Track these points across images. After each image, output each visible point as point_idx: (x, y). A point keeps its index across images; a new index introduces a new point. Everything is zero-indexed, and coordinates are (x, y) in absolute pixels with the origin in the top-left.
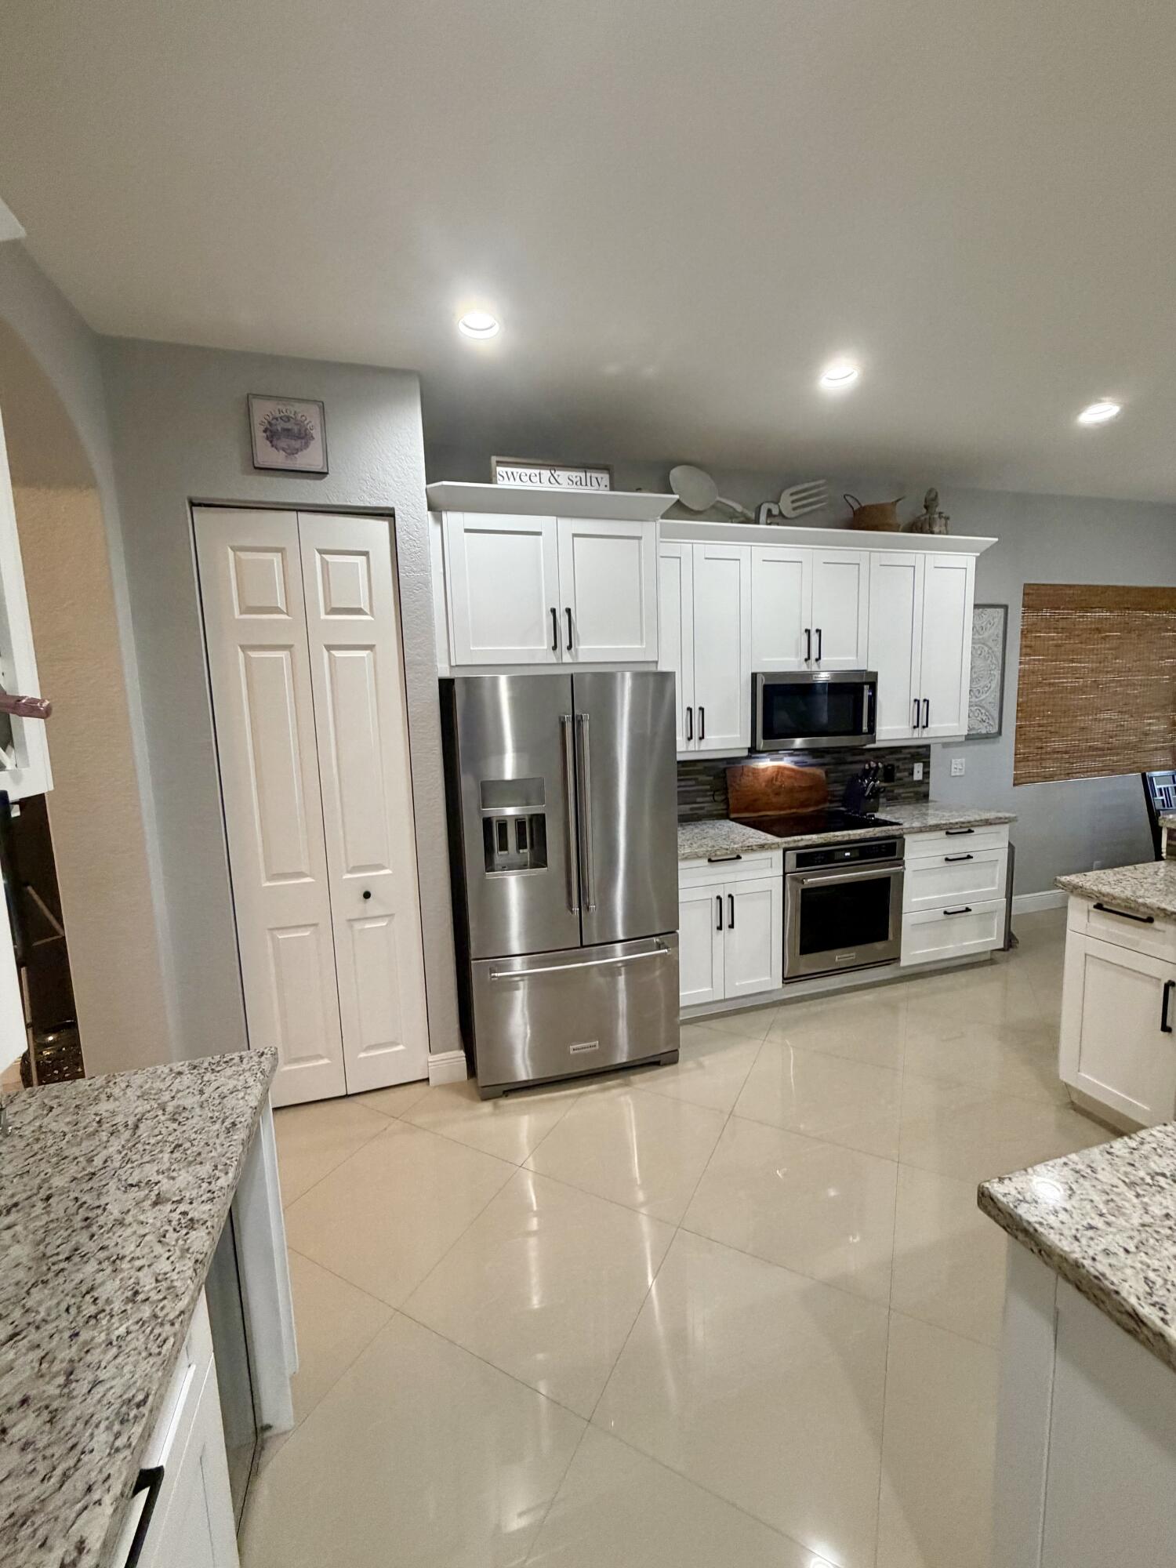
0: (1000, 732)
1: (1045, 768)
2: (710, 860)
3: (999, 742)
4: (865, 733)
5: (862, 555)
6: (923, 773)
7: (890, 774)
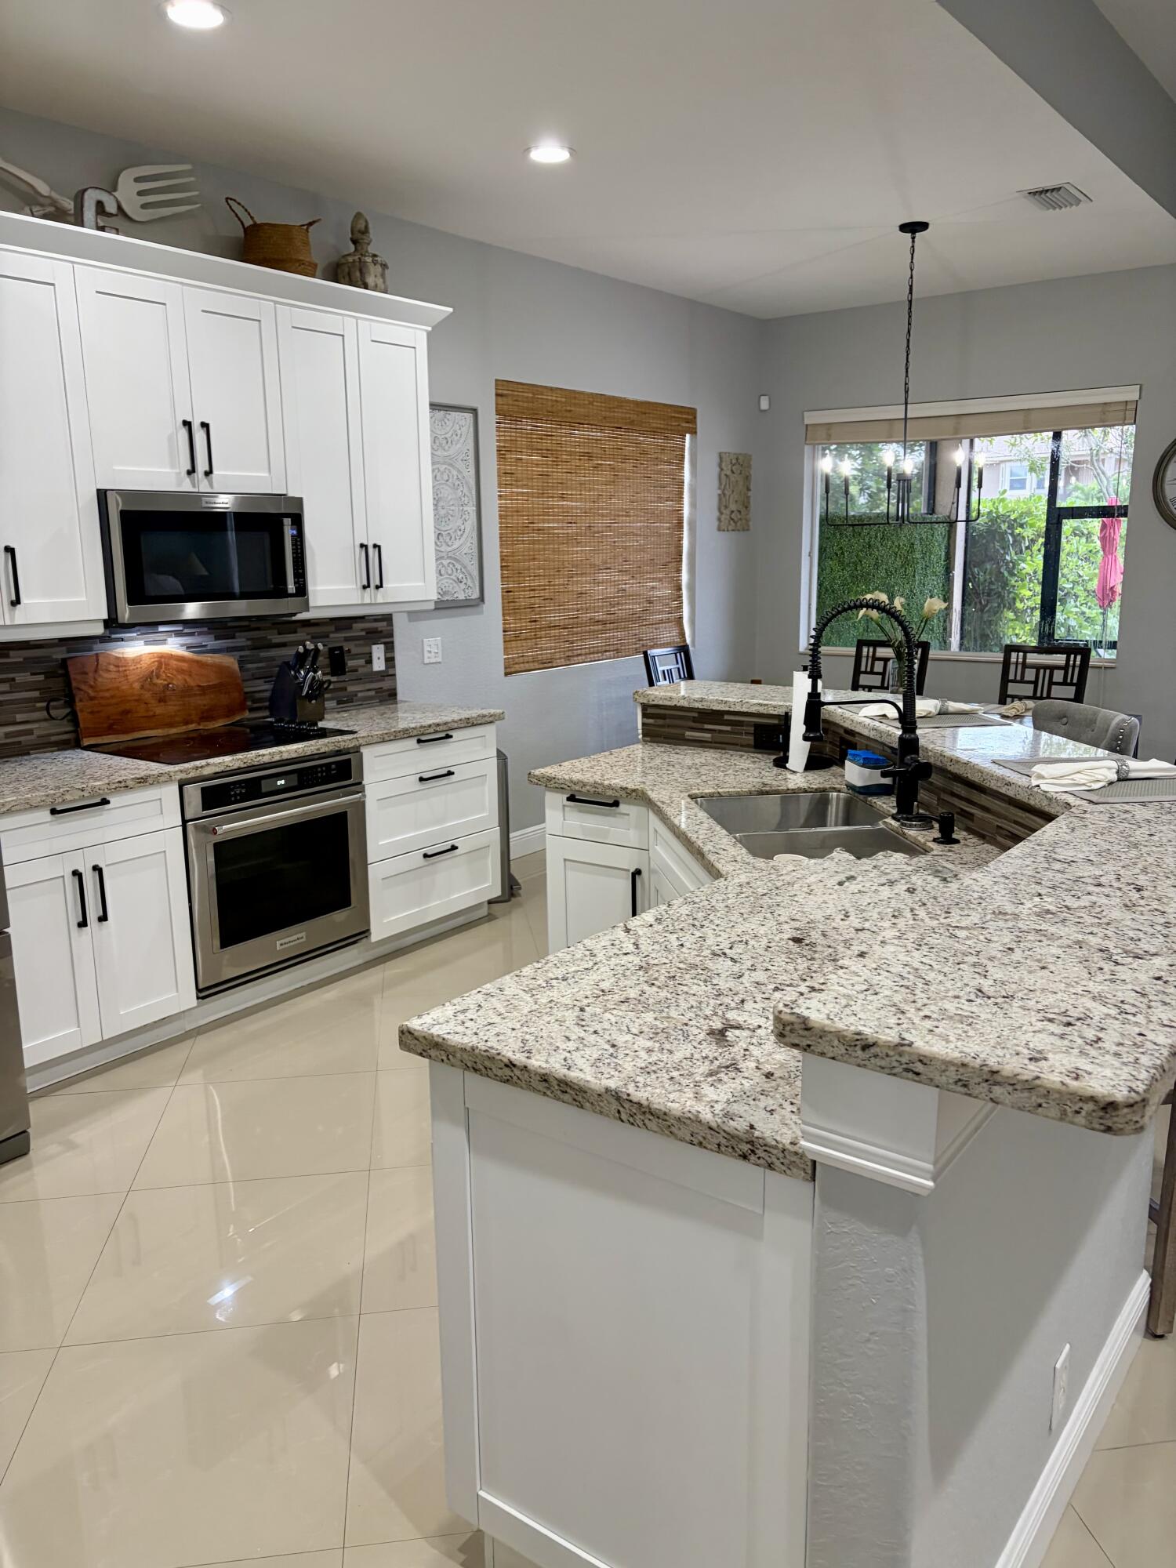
0: (482, 599)
1: (541, 649)
2: (54, 812)
3: (482, 613)
4: (292, 595)
5: (264, 307)
6: (386, 660)
7: (338, 663)
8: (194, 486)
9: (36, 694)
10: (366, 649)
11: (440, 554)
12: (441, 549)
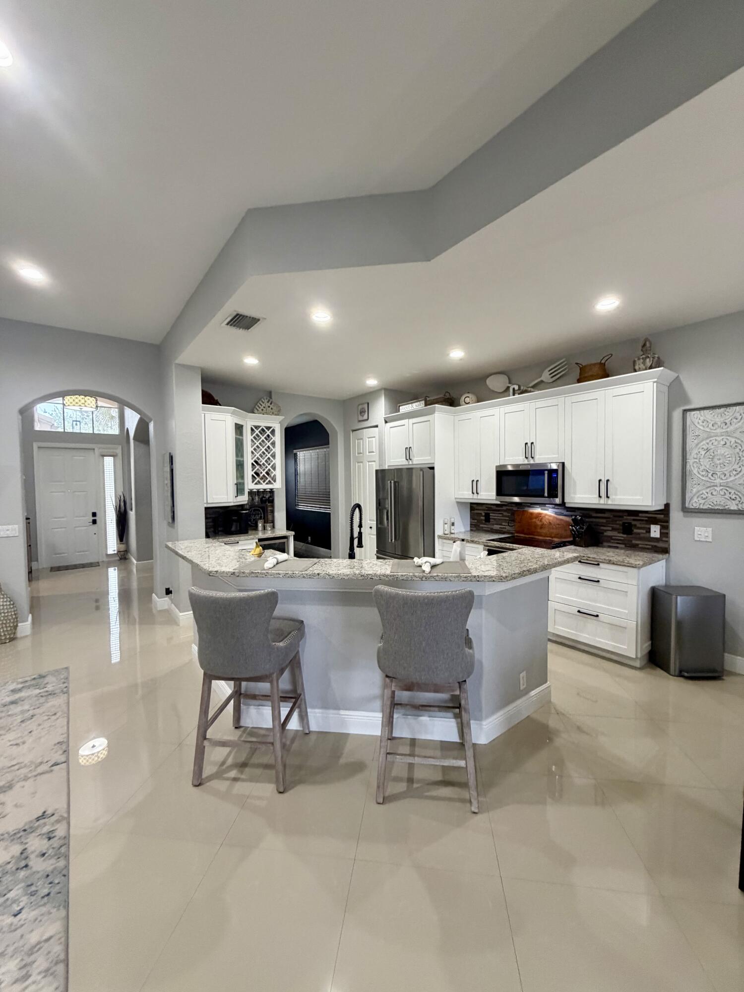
4: (546, 497)
5: (560, 400)
6: (661, 533)
7: (627, 529)
8: (528, 461)
9: (508, 518)
10: (647, 526)
11: (713, 484)
12: (715, 481)
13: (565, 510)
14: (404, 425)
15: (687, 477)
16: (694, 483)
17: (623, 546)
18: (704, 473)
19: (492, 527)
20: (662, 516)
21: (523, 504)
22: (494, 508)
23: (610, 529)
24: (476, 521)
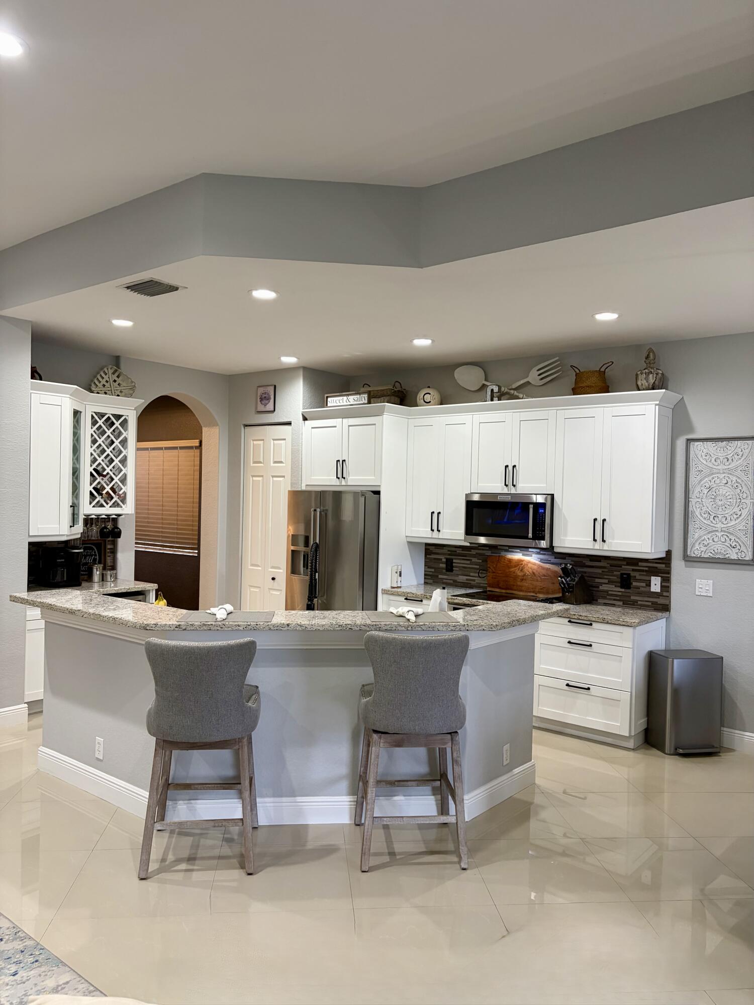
2: (406, 599)
4: (530, 539)
5: (550, 413)
6: (662, 586)
7: (625, 582)
8: (508, 490)
9: (478, 567)
10: (647, 578)
11: (714, 529)
12: (716, 526)
13: (553, 557)
14: (335, 427)
15: (690, 520)
16: (696, 526)
17: (621, 603)
18: (705, 516)
19: (456, 578)
20: (664, 566)
21: (499, 547)
22: (459, 551)
23: (606, 581)
24: (433, 570)
